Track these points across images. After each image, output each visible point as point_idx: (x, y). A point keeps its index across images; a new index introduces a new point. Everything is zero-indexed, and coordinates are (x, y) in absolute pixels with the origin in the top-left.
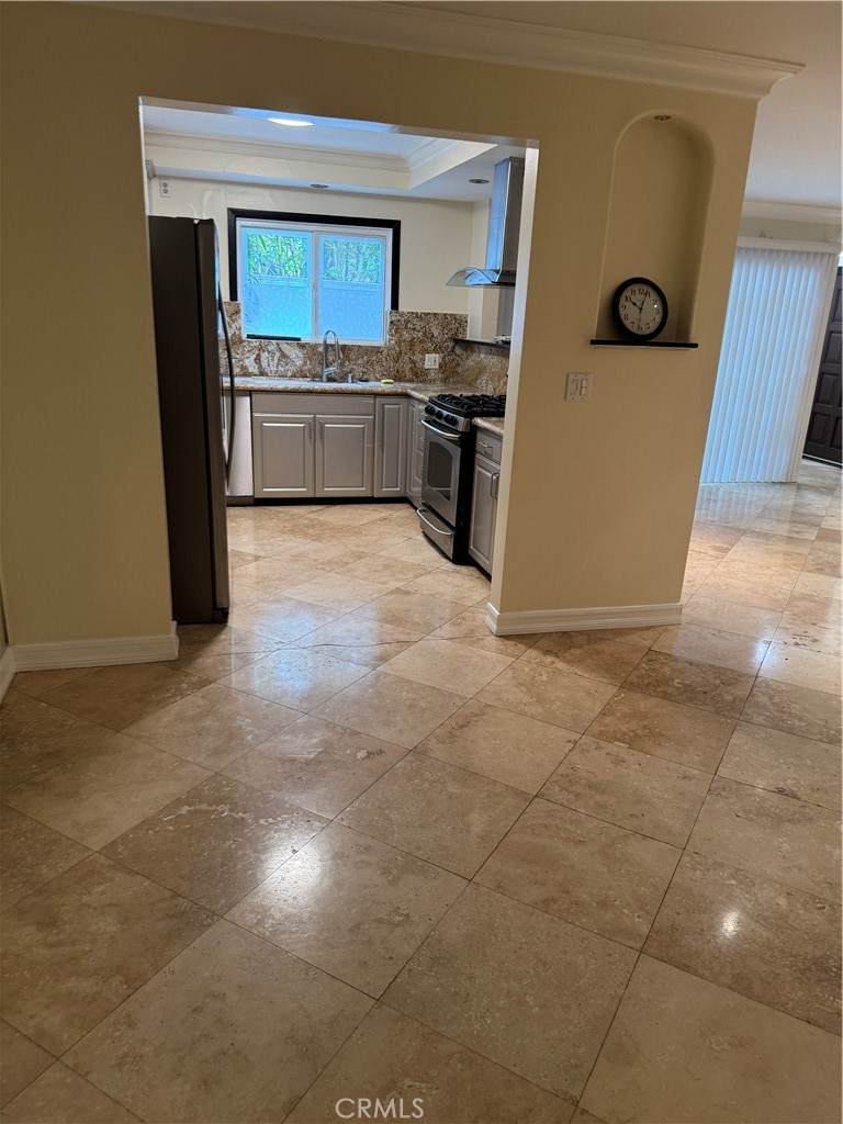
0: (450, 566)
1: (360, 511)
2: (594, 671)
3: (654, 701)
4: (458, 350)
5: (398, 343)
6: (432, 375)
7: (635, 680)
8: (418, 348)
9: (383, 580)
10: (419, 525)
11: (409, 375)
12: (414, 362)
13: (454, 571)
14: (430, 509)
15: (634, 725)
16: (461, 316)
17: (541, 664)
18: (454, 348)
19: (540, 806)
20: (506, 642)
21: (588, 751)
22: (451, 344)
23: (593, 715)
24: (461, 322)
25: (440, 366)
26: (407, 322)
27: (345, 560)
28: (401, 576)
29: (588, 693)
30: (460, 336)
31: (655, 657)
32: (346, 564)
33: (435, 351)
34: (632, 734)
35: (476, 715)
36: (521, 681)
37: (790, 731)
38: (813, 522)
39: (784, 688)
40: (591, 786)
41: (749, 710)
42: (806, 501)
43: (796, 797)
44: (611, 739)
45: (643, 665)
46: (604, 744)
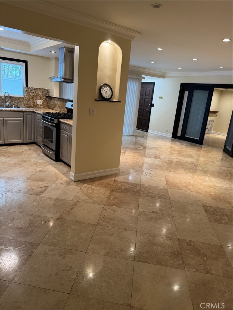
0: (54, 162)
1: (20, 147)
2: (102, 188)
3: (119, 194)
4: (47, 99)
5: (29, 96)
6: (40, 106)
7: (113, 189)
8: (35, 98)
9: (34, 168)
10: (42, 151)
11: (33, 106)
12: (34, 102)
13: (56, 164)
14: (45, 146)
15: (116, 201)
16: (48, 89)
17: (88, 188)
19: (99, 227)
20: (77, 183)
21: (107, 210)
22: (45, 97)
23: (106, 200)
24: (48, 91)
25: (42, 104)
26: (31, 90)
27: (20, 163)
28: (39, 166)
29: (102, 194)
30: (48, 95)
31: (116, 182)
32: (21, 164)
33: (40, 99)
34: (116, 203)
35: (74, 205)
36: (84, 193)
37: (151, 197)
38: (141, 145)
39: (147, 186)
40: (110, 219)
41: (141, 193)
42: (139, 140)
43: (157, 213)
44: (112, 206)
45: (114, 185)
46: (110, 207)
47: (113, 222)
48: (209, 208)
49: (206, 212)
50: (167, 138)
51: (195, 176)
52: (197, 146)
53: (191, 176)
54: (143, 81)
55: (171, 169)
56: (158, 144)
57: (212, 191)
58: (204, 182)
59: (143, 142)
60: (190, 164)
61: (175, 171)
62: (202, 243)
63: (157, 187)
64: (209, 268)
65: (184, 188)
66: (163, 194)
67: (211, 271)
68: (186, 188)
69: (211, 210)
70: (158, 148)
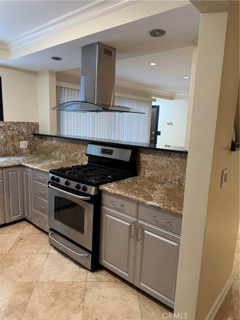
4: (36, 139)
5: (5, 137)
6: (24, 151)
8: (16, 139)
11: (13, 152)
12: (14, 146)
14: (57, 233)
16: (36, 123)
18: (34, 137)
22: (32, 136)
24: (36, 125)
25: (28, 147)
26: (9, 127)
30: (36, 132)
33: (25, 140)
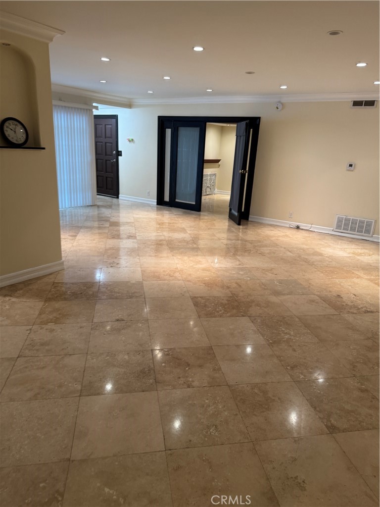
2: (30, 298)
3: (61, 303)
7: (51, 296)
17: (4, 302)
19: (21, 361)
21: (37, 331)
23: (35, 316)
29: (31, 307)
31: (57, 285)
34: (55, 318)
37: (116, 298)
38: (107, 220)
39: (110, 283)
40: (42, 344)
41: (100, 295)
42: (102, 212)
43: (123, 320)
44: (46, 323)
45: (53, 289)
46: (43, 326)
47: (47, 347)
48: (199, 299)
49: (195, 305)
50: (149, 205)
51: (186, 258)
52: (193, 214)
53: (180, 259)
54: (95, 112)
55: (152, 252)
56: (135, 216)
57: (206, 276)
58: (196, 265)
59: (110, 216)
60: (180, 242)
61: (156, 254)
62: (185, 348)
63: (127, 282)
64: (190, 380)
65: (168, 277)
66: (136, 291)
67: (193, 384)
68: (171, 276)
69: (203, 301)
70: (133, 223)
